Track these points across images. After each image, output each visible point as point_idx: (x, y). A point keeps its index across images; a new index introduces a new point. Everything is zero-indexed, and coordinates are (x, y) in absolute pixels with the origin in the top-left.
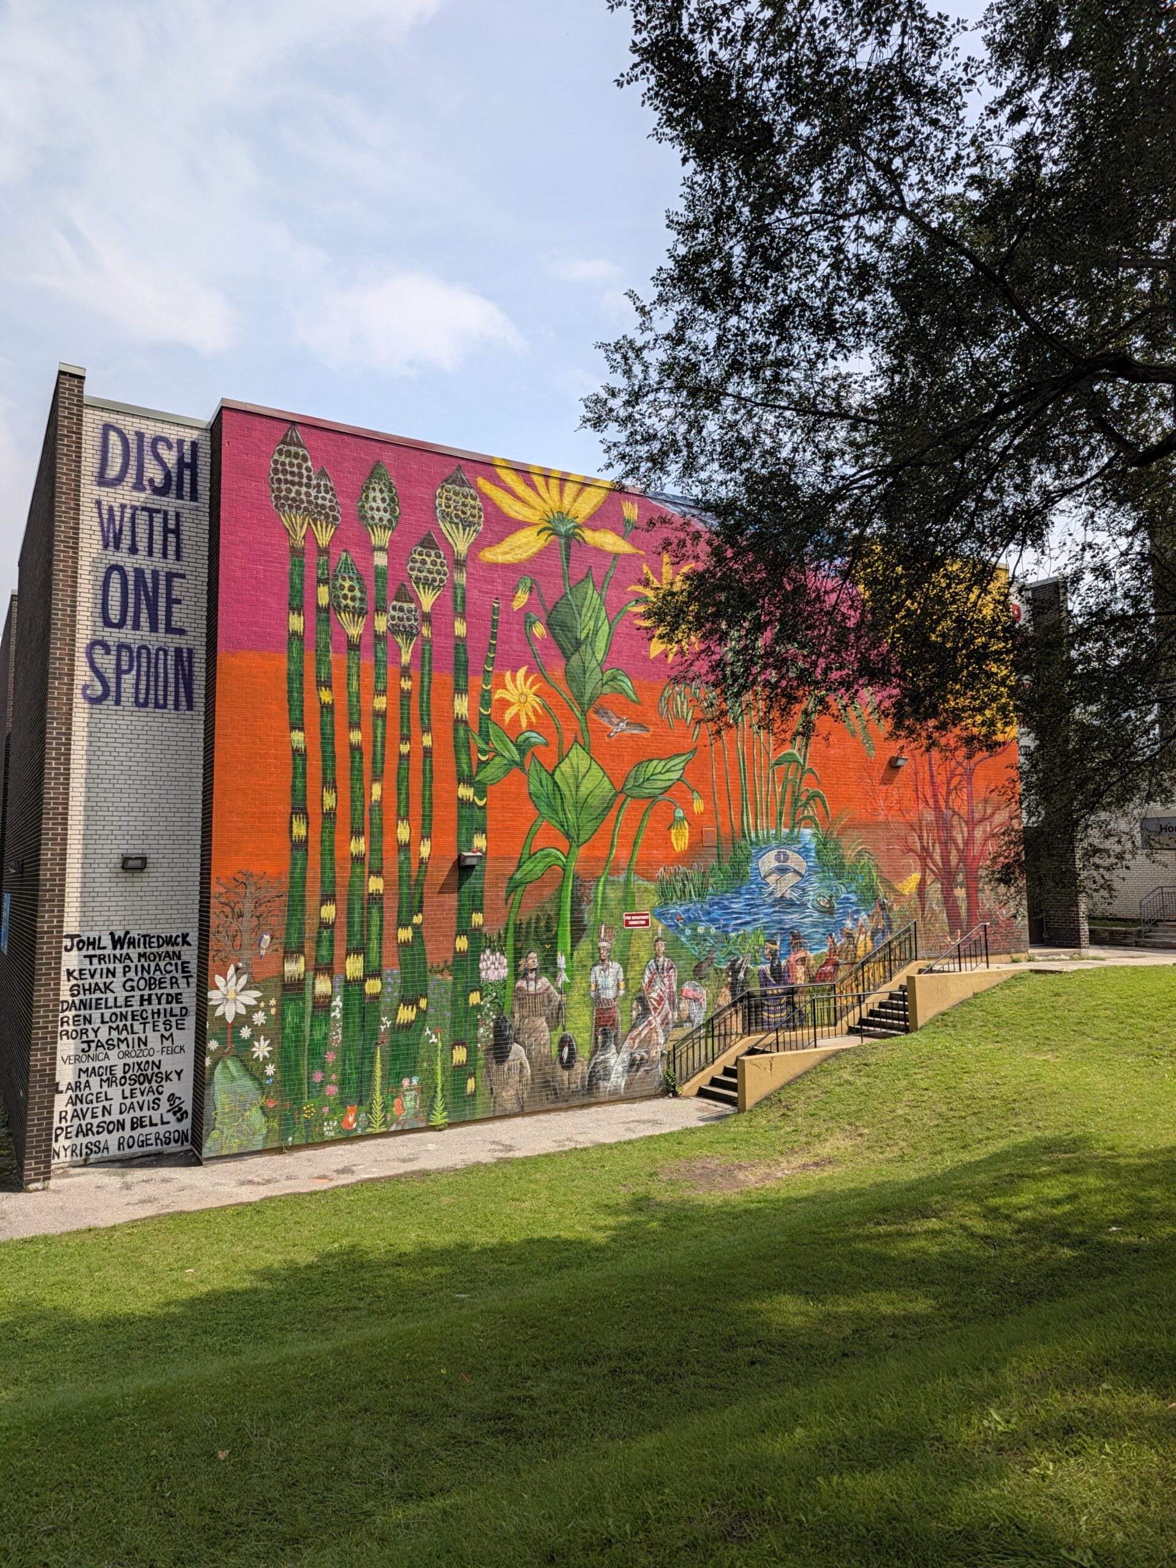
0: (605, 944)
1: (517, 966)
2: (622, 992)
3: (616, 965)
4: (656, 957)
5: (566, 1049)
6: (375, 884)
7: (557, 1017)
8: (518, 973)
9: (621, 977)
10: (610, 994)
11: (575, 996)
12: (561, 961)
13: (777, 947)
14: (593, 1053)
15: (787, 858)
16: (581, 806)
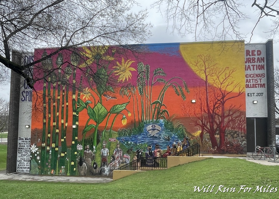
0: (104, 144)
1: (84, 148)
2: (108, 155)
3: (107, 149)
4: (117, 148)
5: (95, 165)
6: (57, 131)
7: (93, 158)
8: (85, 149)
9: (108, 151)
10: (106, 155)
11: (97, 155)
12: (94, 147)
13: (151, 148)
14: (101, 167)
15: (155, 126)
16: (99, 115)
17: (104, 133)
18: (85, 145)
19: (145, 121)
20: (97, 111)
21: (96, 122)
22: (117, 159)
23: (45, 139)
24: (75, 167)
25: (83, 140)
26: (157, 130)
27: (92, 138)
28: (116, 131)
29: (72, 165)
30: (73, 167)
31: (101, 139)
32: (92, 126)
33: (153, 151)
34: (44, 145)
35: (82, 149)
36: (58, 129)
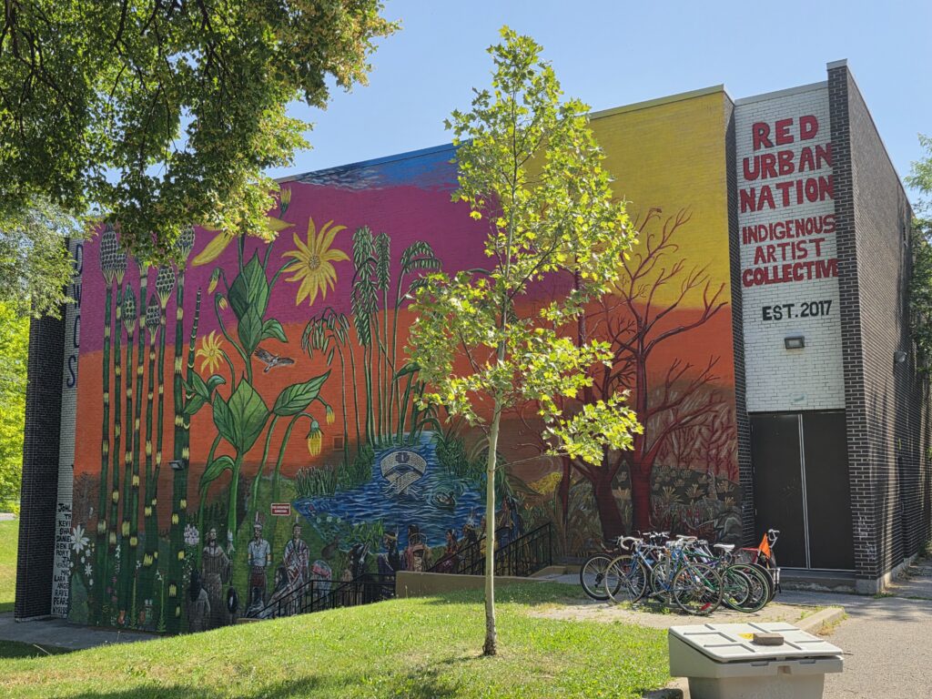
0: (258, 526)
1: (204, 537)
2: (269, 563)
3: (265, 542)
4: (293, 539)
5: (232, 599)
6: (136, 480)
7: (227, 574)
8: (206, 541)
9: (269, 551)
10: (261, 563)
11: (239, 562)
12: (230, 536)
13: (395, 538)
16: (245, 424)
17: (256, 485)
18: (205, 530)
19: (376, 439)
20: (239, 407)
21: (236, 448)
22: (292, 579)
23: (105, 507)
24: (179, 605)
25: (202, 510)
26: (415, 470)
27: (223, 505)
28: (292, 478)
29: (172, 598)
30: (173, 601)
31: (248, 507)
32: (224, 461)
33: (401, 553)
34: (102, 527)
35: (197, 540)
36: (137, 473)
